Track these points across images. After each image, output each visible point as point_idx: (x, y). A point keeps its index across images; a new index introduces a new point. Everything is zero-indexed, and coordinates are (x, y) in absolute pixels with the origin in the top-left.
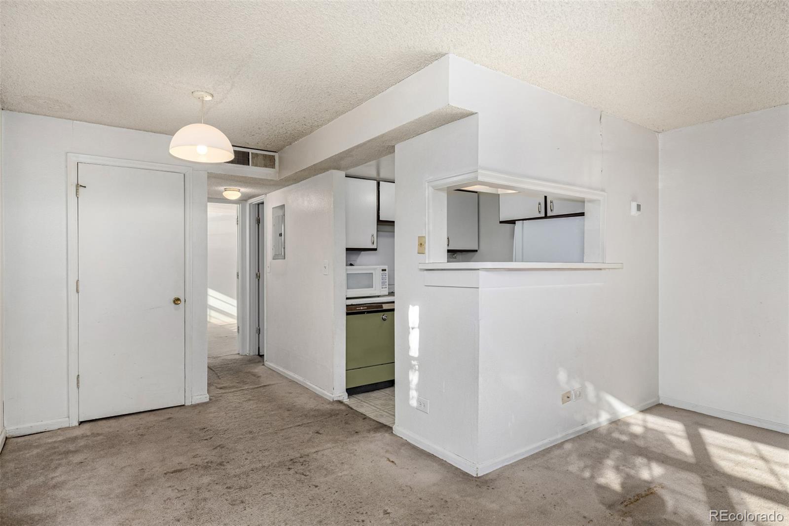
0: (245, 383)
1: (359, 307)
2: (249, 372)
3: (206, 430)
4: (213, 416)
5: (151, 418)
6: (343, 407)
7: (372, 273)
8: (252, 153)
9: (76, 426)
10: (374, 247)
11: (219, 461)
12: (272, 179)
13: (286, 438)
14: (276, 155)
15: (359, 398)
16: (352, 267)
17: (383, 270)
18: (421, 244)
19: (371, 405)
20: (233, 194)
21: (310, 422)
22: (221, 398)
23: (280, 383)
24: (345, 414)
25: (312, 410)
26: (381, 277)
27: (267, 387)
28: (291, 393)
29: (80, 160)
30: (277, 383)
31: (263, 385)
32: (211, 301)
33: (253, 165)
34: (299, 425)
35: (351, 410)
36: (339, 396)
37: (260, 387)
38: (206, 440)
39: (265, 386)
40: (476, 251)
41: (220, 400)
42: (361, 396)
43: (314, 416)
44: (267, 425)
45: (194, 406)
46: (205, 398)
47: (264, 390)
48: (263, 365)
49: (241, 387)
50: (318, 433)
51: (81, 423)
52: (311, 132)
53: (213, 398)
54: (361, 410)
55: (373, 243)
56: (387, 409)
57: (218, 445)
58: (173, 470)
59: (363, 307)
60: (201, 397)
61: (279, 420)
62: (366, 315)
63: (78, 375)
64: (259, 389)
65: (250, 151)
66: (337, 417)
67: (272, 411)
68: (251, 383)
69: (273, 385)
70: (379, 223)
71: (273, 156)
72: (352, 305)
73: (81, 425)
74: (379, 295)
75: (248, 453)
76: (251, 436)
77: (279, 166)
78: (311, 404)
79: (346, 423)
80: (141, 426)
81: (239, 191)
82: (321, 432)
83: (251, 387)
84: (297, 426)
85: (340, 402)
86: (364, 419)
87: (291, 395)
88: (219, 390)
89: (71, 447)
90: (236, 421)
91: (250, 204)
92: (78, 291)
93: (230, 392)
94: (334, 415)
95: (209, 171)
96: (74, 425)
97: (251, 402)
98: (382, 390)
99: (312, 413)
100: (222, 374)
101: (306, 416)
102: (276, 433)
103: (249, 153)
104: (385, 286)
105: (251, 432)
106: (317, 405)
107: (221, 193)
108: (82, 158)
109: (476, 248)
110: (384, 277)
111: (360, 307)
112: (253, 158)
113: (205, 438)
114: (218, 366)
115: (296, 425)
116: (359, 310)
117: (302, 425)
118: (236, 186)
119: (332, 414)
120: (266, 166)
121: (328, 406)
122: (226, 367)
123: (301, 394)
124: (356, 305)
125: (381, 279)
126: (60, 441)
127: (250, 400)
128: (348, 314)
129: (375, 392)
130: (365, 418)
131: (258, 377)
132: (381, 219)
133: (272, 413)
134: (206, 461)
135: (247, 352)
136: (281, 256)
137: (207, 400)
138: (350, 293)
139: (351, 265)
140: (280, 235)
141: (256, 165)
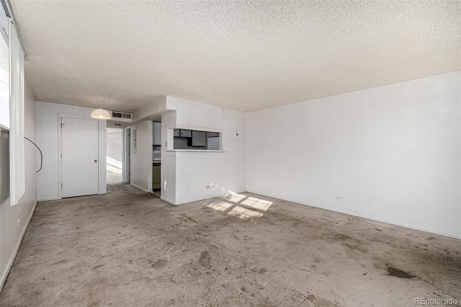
4: (107, 196)
8: (123, 114)
12: (130, 122)
14: (131, 114)
16: (154, 151)
18: (166, 144)
22: (111, 193)
23: (133, 189)
28: (135, 191)
29: (62, 116)
30: (131, 188)
32: (108, 161)
36: (151, 191)
39: (127, 189)
40: (205, 146)
45: (102, 194)
46: (105, 192)
48: (130, 184)
49: (119, 190)
51: (63, 198)
53: (109, 193)
63: (62, 184)
65: (122, 113)
71: (130, 115)
77: (133, 117)
78: (140, 193)
83: (122, 190)
85: (151, 193)
86: (154, 196)
88: (111, 191)
89: (60, 203)
91: (127, 129)
92: (61, 157)
93: (115, 191)
96: (60, 199)
100: (114, 187)
103: (121, 114)
108: (63, 116)
109: (205, 145)
112: (123, 115)
115: (132, 198)
116: (155, 164)
120: (127, 118)
122: (116, 185)
123: (138, 191)
126: (56, 202)
127: (121, 193)
135: (125, 181)
136: (135, 147)
137: (106, 193)
138: (155, 159)
139: (159, 150)
140: (135, 140)
141: (124, 117)
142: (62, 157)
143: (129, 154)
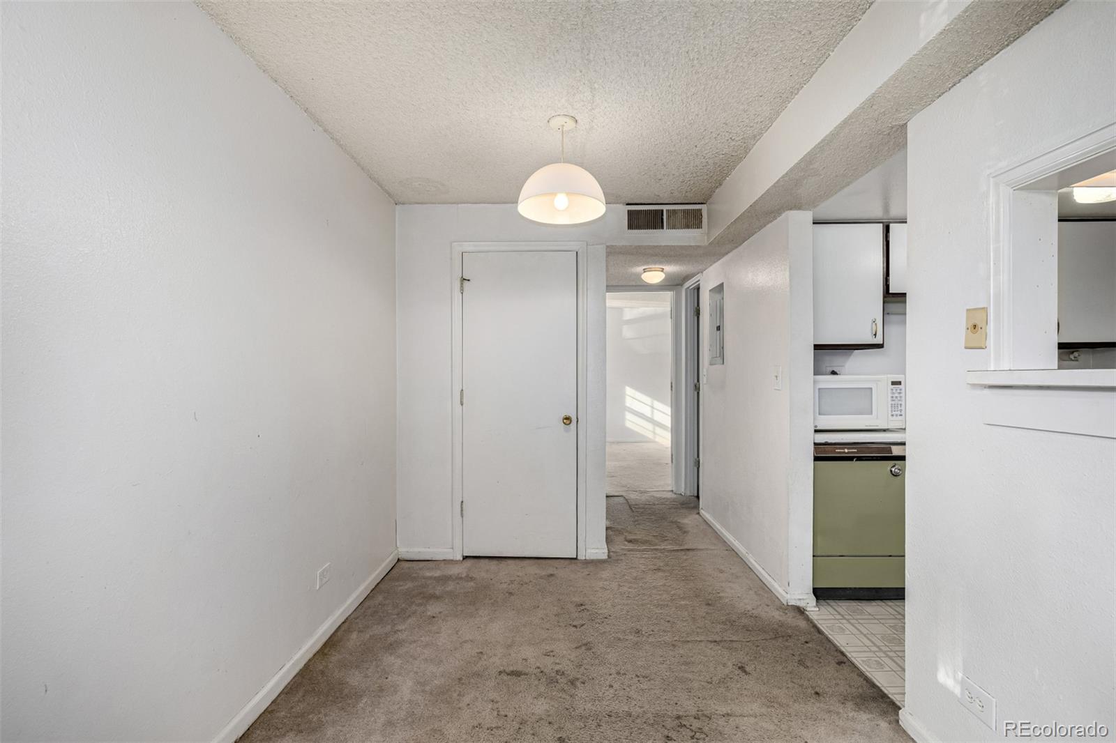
0: (663, 539)
1: (840, 448)
2: (676, 522)
3: (583, 607)
4: (602, 586)
5: (532, 569)
6: (802, 624)
7: (871, 389)
8: (668, 211)
9: (459, 560)
10: (878, 340)
11: (573, 674)
12: (698, 244)
13: (686, 664)
14: (704, 208)
15: (840, 609)
16: (835, 376)
17: (894, 383)
18: (975, 326)
19: (862, 633)
20: (654, 276)
21: (734, 638)
22: (623, 558)
23: (712, 550)
24: (803, 639)
25: (745, 614)
26: (890, 395)
27: (691, 553)
28: (722, 572)
29: (465, 249)
30: (707, 549)
31: (686, 547)
33: (669, 228)
34: (716, 641)
35: (818, 635)
36: (800, 599)
37: (682, 550)
38: (575, 626)
39: (688, 550)
41: (622, 560)
42: (844, 607)
43: (747, 629)
44: (667, 624)
45: (588, 563)
46: (602, 553)
47: (685, 557)
48: (698, 513)
49: (656, 545)
50: (741, 668)
51: (465, 558)
52: (747, 153)
53: (615, 555)
54: (840, 640)
55: (875, 335)
56: (895, 652)
57: (584, 642)
58: (511, 669)
59: (848, 449)
60: (597, 551)
61: (686, 620)
62: (855, 463)
63: (462, 502)
64: (679, 553)
65: (665, 208)
66: (787, 644)
67: (684, 598)
68: (672, 540)
69: (702, 550)
70: (885, 299)
71: (699, 211)
72: (826, 444)
73: (465, 560)
74: (886, 428)
75: (618, 673)
76: (636, 639)
77: (709, 224)
78: (747, 602)
79: (801, 663)
80: (517, 578)
81: (662, 271)
82: (748, 669)
83: (669, 547)
84: (711, 642)
85: (800, 611)
86: (840, 663)
87: (721, 575)
88: (626, 543)
89: (438, 590)
90: (627, 604)
91: (686, 290)
92: (462, 404)
93: (637, 550)
94: (783, 637)
95: (608, 244)
96: (458, 559)
97: (660, 574)
98: (890, 603)
99: (745, 621)
100: (641, 518)
101: (732, 623)
102: (673, 645)
103: (662, 211)
104: (899, 413)
105: (638, 632)
106: (758, 606)
107: (638, 276)
108: (468, 247)
110: (896, 395)
111: (844, 449)
112: (668, 217)
113: (574, 623)
114: (641, 506)
115: (710, 639)
116: (840, 453)
117: (721, 641)
118: (655, 264)
119: (779, 633)
120: (687, 227)
121: (777, 615)
122: (650, 509)
123: (737, 577)
124: (835, 444)
125: (890, 399)
126: (435, 578)
127: (658, 569)
128: (816, 459)
129: (874, 603)
130: (842, 660)
131: (685, 532)
132: (891, 291)
133: (683, 603)
134: (557, 667)
135: (682, 490)
136: (719, 360)
137: (605, 557)
138: (824, 423)
139: (834, 373)
140: (718, 328)
141: (673, 226)
142: (465, 401)
143: (697, 388)
